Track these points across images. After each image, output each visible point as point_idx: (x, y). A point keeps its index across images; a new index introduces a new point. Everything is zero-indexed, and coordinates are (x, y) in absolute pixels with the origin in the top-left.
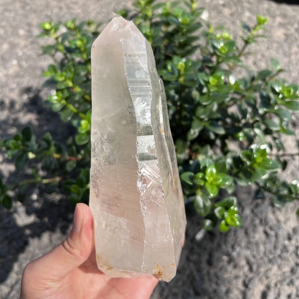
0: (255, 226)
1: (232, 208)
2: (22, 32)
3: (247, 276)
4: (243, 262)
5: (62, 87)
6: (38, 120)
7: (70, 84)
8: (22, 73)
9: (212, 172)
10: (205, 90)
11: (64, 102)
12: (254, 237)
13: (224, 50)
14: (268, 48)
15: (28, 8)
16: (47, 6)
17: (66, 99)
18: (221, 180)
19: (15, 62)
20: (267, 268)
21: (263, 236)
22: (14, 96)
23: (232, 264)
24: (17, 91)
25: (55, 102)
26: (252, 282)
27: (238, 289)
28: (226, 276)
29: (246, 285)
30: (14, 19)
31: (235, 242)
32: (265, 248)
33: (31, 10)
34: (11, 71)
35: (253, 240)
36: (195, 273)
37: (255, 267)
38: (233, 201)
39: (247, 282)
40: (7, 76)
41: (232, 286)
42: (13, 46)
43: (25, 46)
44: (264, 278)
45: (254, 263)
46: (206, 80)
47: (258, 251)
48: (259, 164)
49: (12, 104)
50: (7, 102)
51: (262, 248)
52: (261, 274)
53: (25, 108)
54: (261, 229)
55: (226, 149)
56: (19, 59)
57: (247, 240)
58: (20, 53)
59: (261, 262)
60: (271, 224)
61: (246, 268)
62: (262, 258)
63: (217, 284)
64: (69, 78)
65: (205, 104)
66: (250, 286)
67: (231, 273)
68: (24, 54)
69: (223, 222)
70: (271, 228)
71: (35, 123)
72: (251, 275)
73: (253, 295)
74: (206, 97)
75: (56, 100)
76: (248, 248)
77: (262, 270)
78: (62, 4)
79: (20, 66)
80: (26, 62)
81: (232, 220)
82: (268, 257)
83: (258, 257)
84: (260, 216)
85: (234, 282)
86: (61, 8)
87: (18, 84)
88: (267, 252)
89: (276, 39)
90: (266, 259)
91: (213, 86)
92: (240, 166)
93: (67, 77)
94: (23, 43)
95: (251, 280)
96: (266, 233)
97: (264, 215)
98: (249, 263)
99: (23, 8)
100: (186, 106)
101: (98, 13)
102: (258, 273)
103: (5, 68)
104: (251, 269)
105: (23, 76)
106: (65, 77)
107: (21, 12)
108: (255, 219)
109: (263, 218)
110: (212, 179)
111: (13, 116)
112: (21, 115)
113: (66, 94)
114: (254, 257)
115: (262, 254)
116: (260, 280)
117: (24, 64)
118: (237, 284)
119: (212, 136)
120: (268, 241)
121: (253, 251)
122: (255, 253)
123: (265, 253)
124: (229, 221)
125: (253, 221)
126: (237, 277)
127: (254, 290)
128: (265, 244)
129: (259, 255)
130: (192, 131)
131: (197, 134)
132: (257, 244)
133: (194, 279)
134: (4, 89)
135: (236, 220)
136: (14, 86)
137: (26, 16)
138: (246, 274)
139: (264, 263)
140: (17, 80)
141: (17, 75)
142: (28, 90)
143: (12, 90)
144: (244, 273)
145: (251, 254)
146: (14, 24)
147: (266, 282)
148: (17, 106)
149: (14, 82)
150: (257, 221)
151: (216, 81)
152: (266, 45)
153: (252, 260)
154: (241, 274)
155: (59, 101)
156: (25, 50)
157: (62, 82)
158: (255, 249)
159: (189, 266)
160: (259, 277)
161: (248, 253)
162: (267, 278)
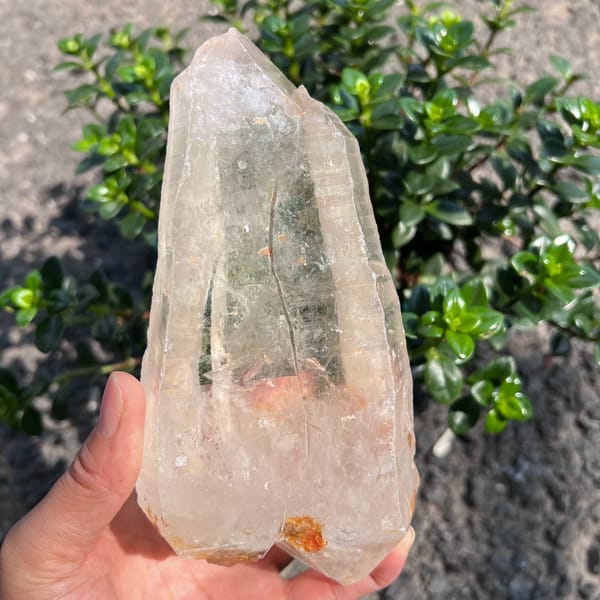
0: (556, 414)
1: (508, 380)
2: (30, 76)
3: (552, 522)
4: (540, 493)
5: (115, 166)
6: (81, 248)
7: (133, 159)
8: (39, 158)
9: (456, 306)
10: (419, 135)
11: (123, 197)
12: (556, 438)
13: (451, 44)
14: (538, 43)
15: (37, 25)
16: (76, 16)
17: (128, 191)
18: (479, 322)
19: (23, 137)
20: (592, 500)
21: (576, 433)
22: (30, 206)
23: (518, 499)
24: (33, 196)
25: (105, 200)
26: (563, 532)
27: (537, 550)
30: (12, 50)
31: (518, 452)
32: (583, 458)
33: (44, 28)
34: (18, 156)
35: (555, 444)
36: (443, 526)
37: (566, 500)
38: (508, 365)
39: (554, 533)
40: (10, 166)
41: (522, 547)
42: (16, 106)
43: (41, 103)
44: (590, 521)
45: (564, 492)
46: (420, 111)
47: (568, 465)
48: (556, 279)
49: (29, 223)
50: (18, 219)
51: (576, 458)
52: (583, 513)
53: (55, 229)
54: (569, 418)
55: (477, 259)
56: (31, 129)
57: (542, 446)
58: (32, 119)
59: (577, 488)
60: (589, 405)
61: (549, 505)
62: (579, 480)
63: (492, 545)
64: (129, 147)
65: (422, 162)
66: (562, 541)
67: (517, 518)
68: (39, 118)
69: (492, 412)
70: (590, 415)
71: (79, 255)
72: (560, 518)
73: (569, 559)
74: (422, 148)
75: (106, 196)
76: (547, 462)
77: (584, 504)
78: (105, 10)
79: (35, 143)
80: (46, 135)
81: (512, 405)
82: (592, 476)
83: (571, 480)
84: (564, 391)
85: (527, 536)
86: (103, 18)
87: (34, 181)
88: (589, 466)
89: (552, 22)
90: (589, 481)
91: (435, 121)
92: (516, 288)
93: (124, 143)
94: (34, 96)
95: (562, 527)
96: (580, 425)
97: (572, 388)
98: (552, 492)
99: (28, 27)
100: (384, 174)
101: (180, 17)
102: (574, 512)
103: (7, 152)
104: (559, 506)
105: (43, 163)
106: (120, 145)
107: (24, 35)
108: (555, 399)
109: (571, 396)
110: (458, 321)
111: (32, 247)
112: (47, 242)
113: (126, 179)
114: (562, 478)
115: (578, 471)
116: (582, 527)
117: (42, 138)
118: (533, 540)
119: (446, 233)
120: (587, 442)
121: (560, 466)
122: (562, 470)
123: (584, 468)
124: (504, 409)
125: (550, 403)
126: (531, 526)
127: (571, 550)
128: (581, 449)
129: (572, 474)
130: (402, 226)
131: (413, 231)
132: (565, 453)
133: (442, 539)
134: (8, 194)
135: (520, 404)
136: (27, 185)
137: (35, 43)
138: (550, 516)
139: (586, 488)
140: (31, 173)
141: (31, 163)
142: (56, 191)
143: (23, 194)
144: (545, 516)
145: (555, 473)
146: (14, 61)
147: (594, 528)
148: (39, 227)
149: (25, 178)
150: (560, 404)
151: (441, 110)
152: (534, 37)
153: (561, 485)
154: (539, 518)
155: (114, 198)
156: (41, 111)
157: (114, 156)
158: (563, 462)
159: (427, 514)
160: (579, 519)
161: (549, 471)
162: (595, 520)
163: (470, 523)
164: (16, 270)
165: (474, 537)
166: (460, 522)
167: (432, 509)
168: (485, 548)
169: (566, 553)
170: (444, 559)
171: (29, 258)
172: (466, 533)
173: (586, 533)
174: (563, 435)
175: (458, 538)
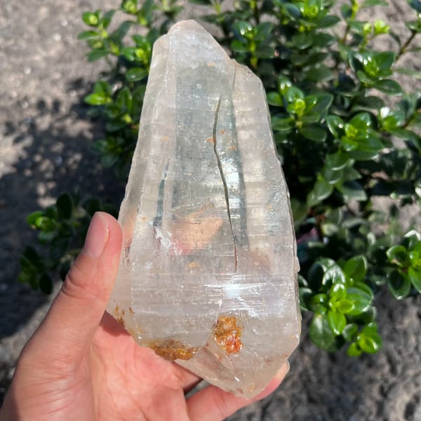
0: (405, 306)
1: (370, 325)
3: (386, 381)
4: (383, 360)
6: (91, 130)
7: (129, 120)
8: (68, 55)
9: (339, 290)
12: (401, 323)
18: (353, 307)
19: (57, 37)
21: (416, 321)
22: (58, 92)
23: (366, 362)
24: (61, 86)
26: (393, 390)
27: (372, 398)
28: (356, 378)
29: (384, 393)
32: (418, 341)
34: (53, 53)
35: (398, 327)
36: (311, 372)
37: (399, 368)
39: (386, 389)
40: (47, 59)
41: (363, 394)
42: (54, 10)
43: (72, 10)
44: (412, 386)
45: (399, 362)
47: (406, 345)
49: (57, 104)
50: (49, 101)
51: (413, 340)
52: (409, 379)
53: (74, 113)
54: (414, 310)
56: (63, 32)
57: (390, 327)
58: (65, 23)
59: (409, 361)
61: (387, 369)
62: (411, 356)
63: (342, 390)
66: (391, 396)
67: (363, 374)
68: (70, 23)
69: (354, 345)
71: (89, 135)
72: (392, 379)
73: (393, 408)
76: (390, 339)
77: (411, 372)
79: (66, 43)
80: (73, 37)
81: (368, 343)
83: (405, 354)
85: (367, 387)
87: (63, 73)
90: (417, 357)
91: (350, 138)
94: (68, 4)
95: (392, 386)
96: (420, 316)
98: (390, 360)
102: (403, 377)
103: (45, 48)
104: (393, 370)
105: (70, 61)
110: (338, 304)
111: (57, 125)
112: (68, 122)
114: (400, 353)
115: (412, 350)
116: (406, 387)
117: (71, 40)
118: (371, 391)
121: (400, 344)
122: (401, 347)
123: (416, 348)
126: (371, 381)
127: (396, 402)
128: (417, 334)
129: (407, 351)
132: (405, 333)
133: (309, 380)
134: (44, 81)
136: (57, 76)
138: (386, 377)
139: (415, 362)
140: (61, 67)
141: (61, 59)
142: (77, 84)
143: (54, 83)
144: (383, 375)
145: (395, 347)
147: (414, 390)
148: (64, 109)
149: (56, 71)
151: (356, 131)
153: (397, 357)
154: (378, 376)
156: (71, 17)
158: (402, 341)
159: (303, 361)
160: (406, 382)
161: (391, 346)
162: (417, 385)
163: (330, 372)
164: (46, 141)
165: (332, 383)
166: (324, 370)
167: (306, 358)
168: (337, 391)
169: (391, 404)
170: (308, 394)
171: (55, 133)
172: (326, 379)
173: (408, 392)
174: (407, 321)
175: (320, 381)
